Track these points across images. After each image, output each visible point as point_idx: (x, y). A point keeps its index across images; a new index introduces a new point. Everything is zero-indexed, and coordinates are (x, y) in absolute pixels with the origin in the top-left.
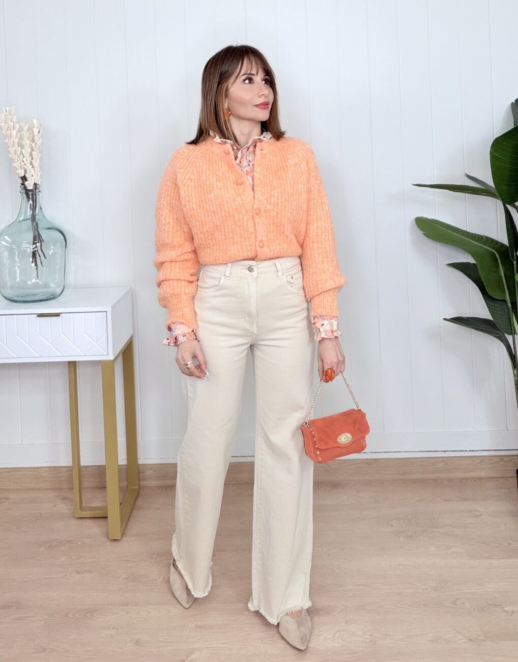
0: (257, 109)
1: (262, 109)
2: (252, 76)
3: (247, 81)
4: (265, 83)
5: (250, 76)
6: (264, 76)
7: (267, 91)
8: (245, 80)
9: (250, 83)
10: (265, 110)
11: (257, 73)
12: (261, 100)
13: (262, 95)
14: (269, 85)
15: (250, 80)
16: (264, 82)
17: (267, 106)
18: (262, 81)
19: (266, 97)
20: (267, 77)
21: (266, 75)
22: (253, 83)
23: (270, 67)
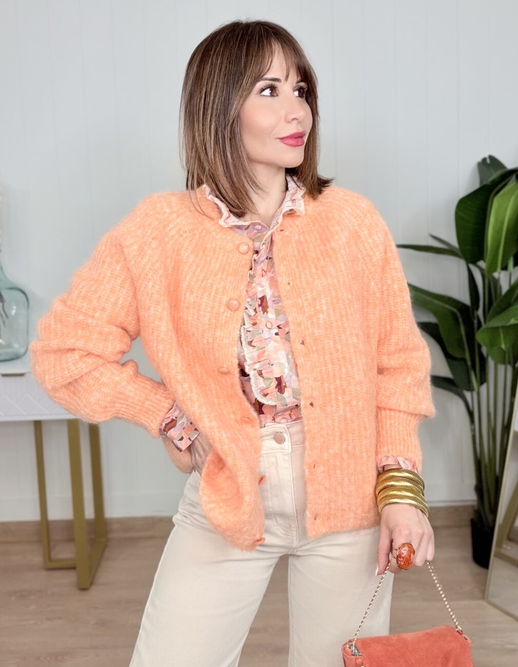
0: (282, 146)
1: (291, 145)
2: (276, 84)
6: (298, 82)
7: (302, 111)
9: (272, 95)
11: (287, 77)
12: (293, 129)
13: (293, 120)
14: (304, 99)
15: (273, 89)
19: (299, 123)
20: (302, 84)
21: (302, 81)
22: (277, 95)
23: (309, 66)
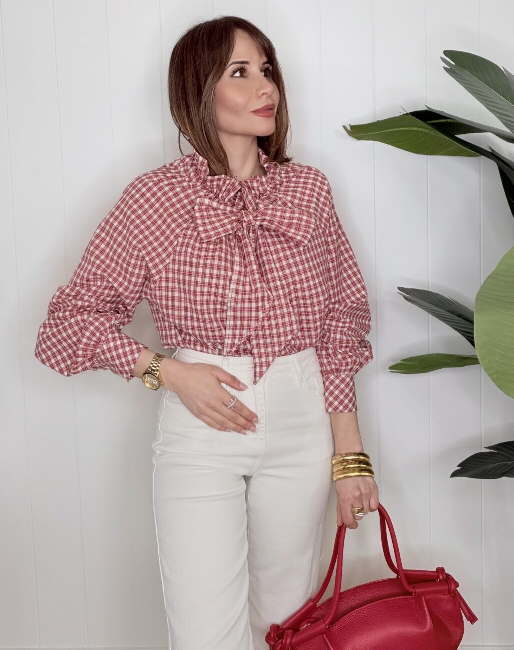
0: (256, 118)
4: (266, 76)
5: (244, 65)
10: (269, 119)
12: (263, 103)
13: (263, 95)
15: (243, 72)
19: (268, 98)
21: (267, 63)
22: (247, 77)
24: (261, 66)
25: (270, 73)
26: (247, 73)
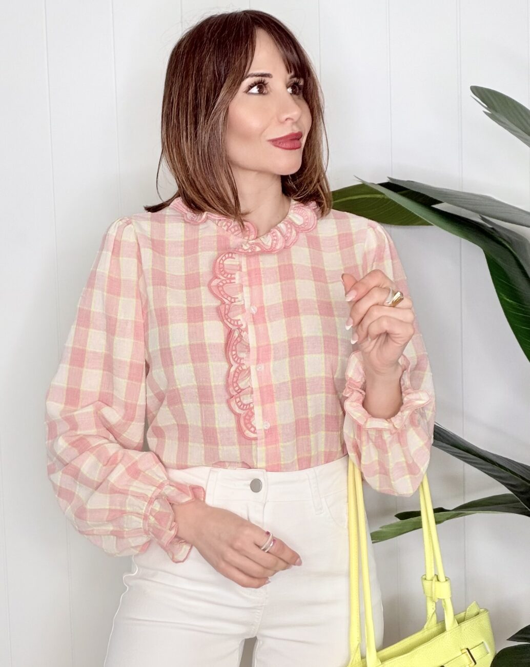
3: (255, 90)
4: (294, 93)
5: (263, 78)
8: (251, 87)
10: (293, 151)
16: (290, 90)
17: (296, 142)
18: (288, 87)
24: (288, 80)
25: (300, 89)
26: (268, 89)
